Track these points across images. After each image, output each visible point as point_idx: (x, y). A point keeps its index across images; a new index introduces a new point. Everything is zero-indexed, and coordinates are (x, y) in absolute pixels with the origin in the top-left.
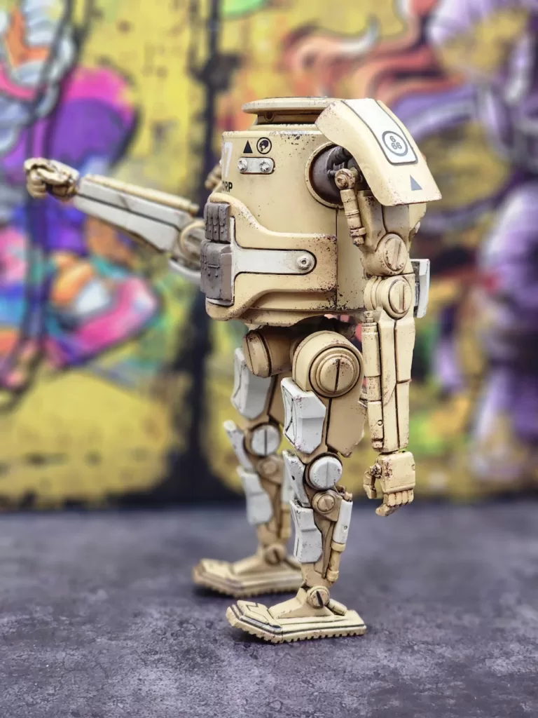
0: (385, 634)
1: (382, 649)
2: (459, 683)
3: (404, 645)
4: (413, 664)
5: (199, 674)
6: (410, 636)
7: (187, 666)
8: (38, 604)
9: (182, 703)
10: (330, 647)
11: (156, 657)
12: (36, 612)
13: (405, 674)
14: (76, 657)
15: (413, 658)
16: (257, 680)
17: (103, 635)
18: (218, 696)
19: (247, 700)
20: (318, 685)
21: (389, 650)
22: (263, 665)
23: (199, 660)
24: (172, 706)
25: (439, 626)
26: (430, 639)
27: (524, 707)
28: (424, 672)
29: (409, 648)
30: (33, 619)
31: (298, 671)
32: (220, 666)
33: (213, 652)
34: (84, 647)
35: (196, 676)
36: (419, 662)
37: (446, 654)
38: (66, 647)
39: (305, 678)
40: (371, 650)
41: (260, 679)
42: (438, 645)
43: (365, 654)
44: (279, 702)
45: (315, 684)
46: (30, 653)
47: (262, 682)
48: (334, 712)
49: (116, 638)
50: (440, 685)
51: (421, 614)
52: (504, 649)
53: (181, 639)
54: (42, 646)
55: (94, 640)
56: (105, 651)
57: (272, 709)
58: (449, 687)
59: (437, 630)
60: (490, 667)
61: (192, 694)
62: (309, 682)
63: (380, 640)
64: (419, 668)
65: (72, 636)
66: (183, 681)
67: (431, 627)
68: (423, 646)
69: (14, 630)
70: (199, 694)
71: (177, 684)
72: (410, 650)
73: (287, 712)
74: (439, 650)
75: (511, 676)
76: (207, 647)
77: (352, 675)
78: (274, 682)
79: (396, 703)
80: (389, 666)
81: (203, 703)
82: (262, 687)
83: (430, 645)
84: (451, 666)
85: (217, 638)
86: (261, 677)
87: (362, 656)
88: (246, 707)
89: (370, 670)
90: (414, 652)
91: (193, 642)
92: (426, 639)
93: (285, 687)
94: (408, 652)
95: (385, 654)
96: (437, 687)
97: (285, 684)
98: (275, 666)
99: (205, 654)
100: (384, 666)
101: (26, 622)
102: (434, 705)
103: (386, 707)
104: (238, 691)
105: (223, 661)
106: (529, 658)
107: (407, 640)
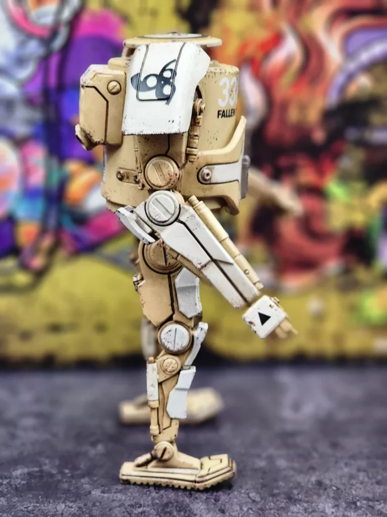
0: (333, 490)
1: (330, 505)
3: (348, 500)
6: (354, 492)
8: (47, 457)
10: (287, 502)
11: (140, 510)
12: (45, 464)
14: (73, 509)
15: (356, 514)
17: (98, 488)
21: (336, 506)
25: (378, 483)
26: (370, 496)
29: (353, 504)
30: (41, 471)
33: (188, 505)
34: (80, 499)
37: (384, 511)
38: (65, 499)
40: (321, 506)
42: (378, 501)
43: (315, 510)
46: (35, 504)
49: (109, 491)
51: (364, 471)
54: (47, 498)
55: (90, 493)
56: (98, 504)
59: (377, 486)
63: (328, 496)
65: (72, 488)
67: (372, 484)
68: (365, 502)
69: (25, 482)
72: (353, 506)
74: (378, 506)
76: (183, 501)
83: (371, 501)
87: (313, 511)
90: (357, 508)
92: (367, 495)
94: (351, 508)
99: (181, 507)
101: (36, 474)
107: (351, 496)
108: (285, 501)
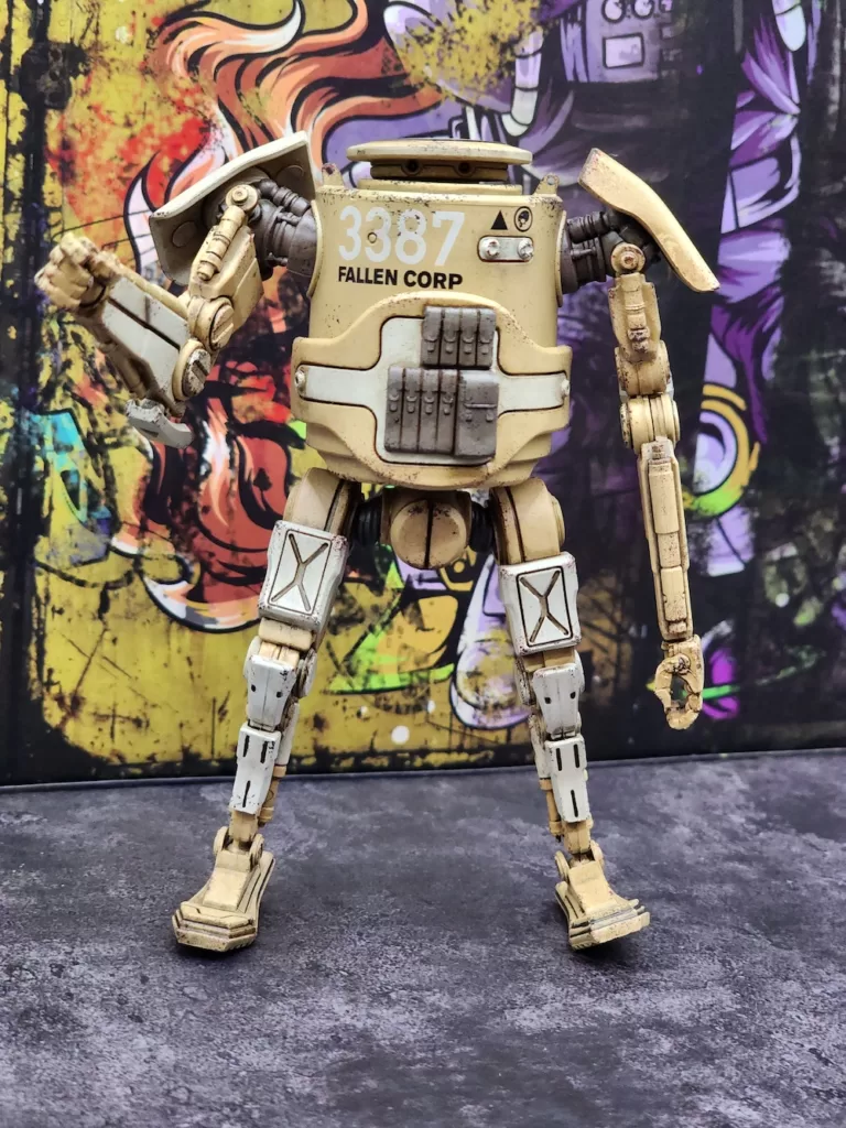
0: (342, 976)
1: (341, 1000)
2: (468, 1049)
3: (374, 991)
4: (393, 1021)
5: (48, 1050)
6: (382, 978)
7: (27, 1037)
9: (25, 1096)
10: (258, 999)
13: (382, 1038)
15: (391, 1012)
16: (145, 1056)
18: (84, 1083)
19: (132, 1088)
20: (244, 1059)
21: (352, 1001)
22: (152, 1031)
23: (45, 1027)
24: (9, 1102)
25: (425, 961)
26: (414, 982)
27: (573, 1082)
28: (410, 1034)
29: (382, 996)
31: (210, 1040)
32: (82, 1036)
33: (68, 1014)
35: (44, 1053)
36: (402, 1018)
37: (442, 1004)
39: (222, 1050)
40: (324, 1002)
41: (149, 1054)
42: (428, 990)
43: (314, 1009)
44: (184, 1090)
45: (239, 1058)
47: (153, 1057)
48: (276, 1100)
50: (439, 1052)
52: (531, 993)
53: (13, 994)
57: (176, 1100)
58: (454, 1056)
59: (424, 967)
60: (512, 1023)
61: (40, 1082)
62: (229, 1055)
63: (334, 986)
64: (402, 1027)
66: (24, 1061)
67: (414, 964)
68: (404, 992)
70: (53, 1080)
71: (14, 1067)
72: (385, 1000)
73: (199, 1104)
74: (431, 999)
75: (546, 1035)
76: (57, 1006)
77: (297, 1042)
78: (173, 1058)
79: (372, 1084)
80: (354, 1026)
81: (60, 1095)
82: (153, 1066)
83: (416, 990)
84: (451, 1024)
85: (72, 990)
86: (150, 1050)
87: (310, 1011)
88: (133, 1100)
89: (325, 1032)
90: (391, 1003)
91: (33, 998)
92: (407, 981)
93: (192, 1065)
94: (381, 1003)
95: (347, 1008)
96: (434, 1055)
97: (191, 1061)
98: (171, 1033)
99: (54, 1016)
100: (346, 1026)
102: (432, 1084)
103: (357, 1091)
104: (116, 1074)
105: (86, 1027)
106: (571, 1006)
107: (378, 985)
108: (254, 997)
